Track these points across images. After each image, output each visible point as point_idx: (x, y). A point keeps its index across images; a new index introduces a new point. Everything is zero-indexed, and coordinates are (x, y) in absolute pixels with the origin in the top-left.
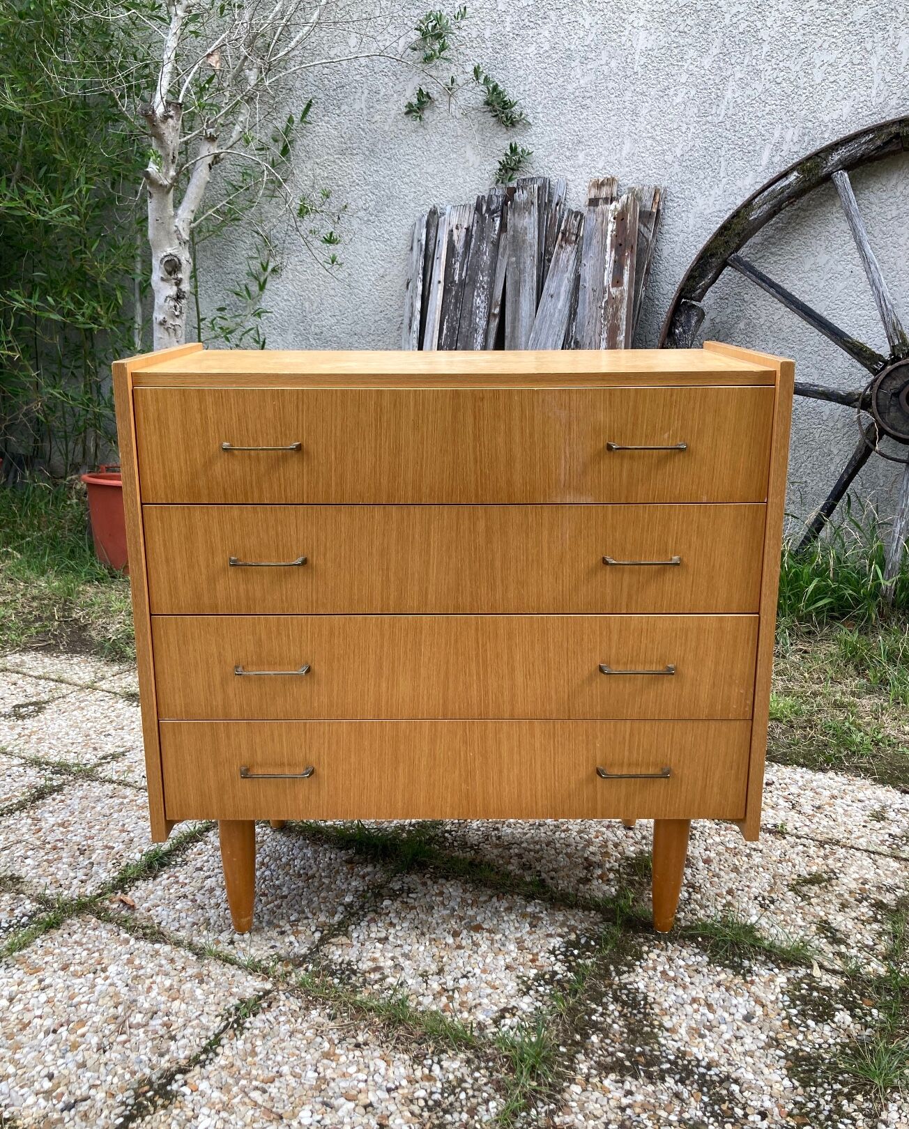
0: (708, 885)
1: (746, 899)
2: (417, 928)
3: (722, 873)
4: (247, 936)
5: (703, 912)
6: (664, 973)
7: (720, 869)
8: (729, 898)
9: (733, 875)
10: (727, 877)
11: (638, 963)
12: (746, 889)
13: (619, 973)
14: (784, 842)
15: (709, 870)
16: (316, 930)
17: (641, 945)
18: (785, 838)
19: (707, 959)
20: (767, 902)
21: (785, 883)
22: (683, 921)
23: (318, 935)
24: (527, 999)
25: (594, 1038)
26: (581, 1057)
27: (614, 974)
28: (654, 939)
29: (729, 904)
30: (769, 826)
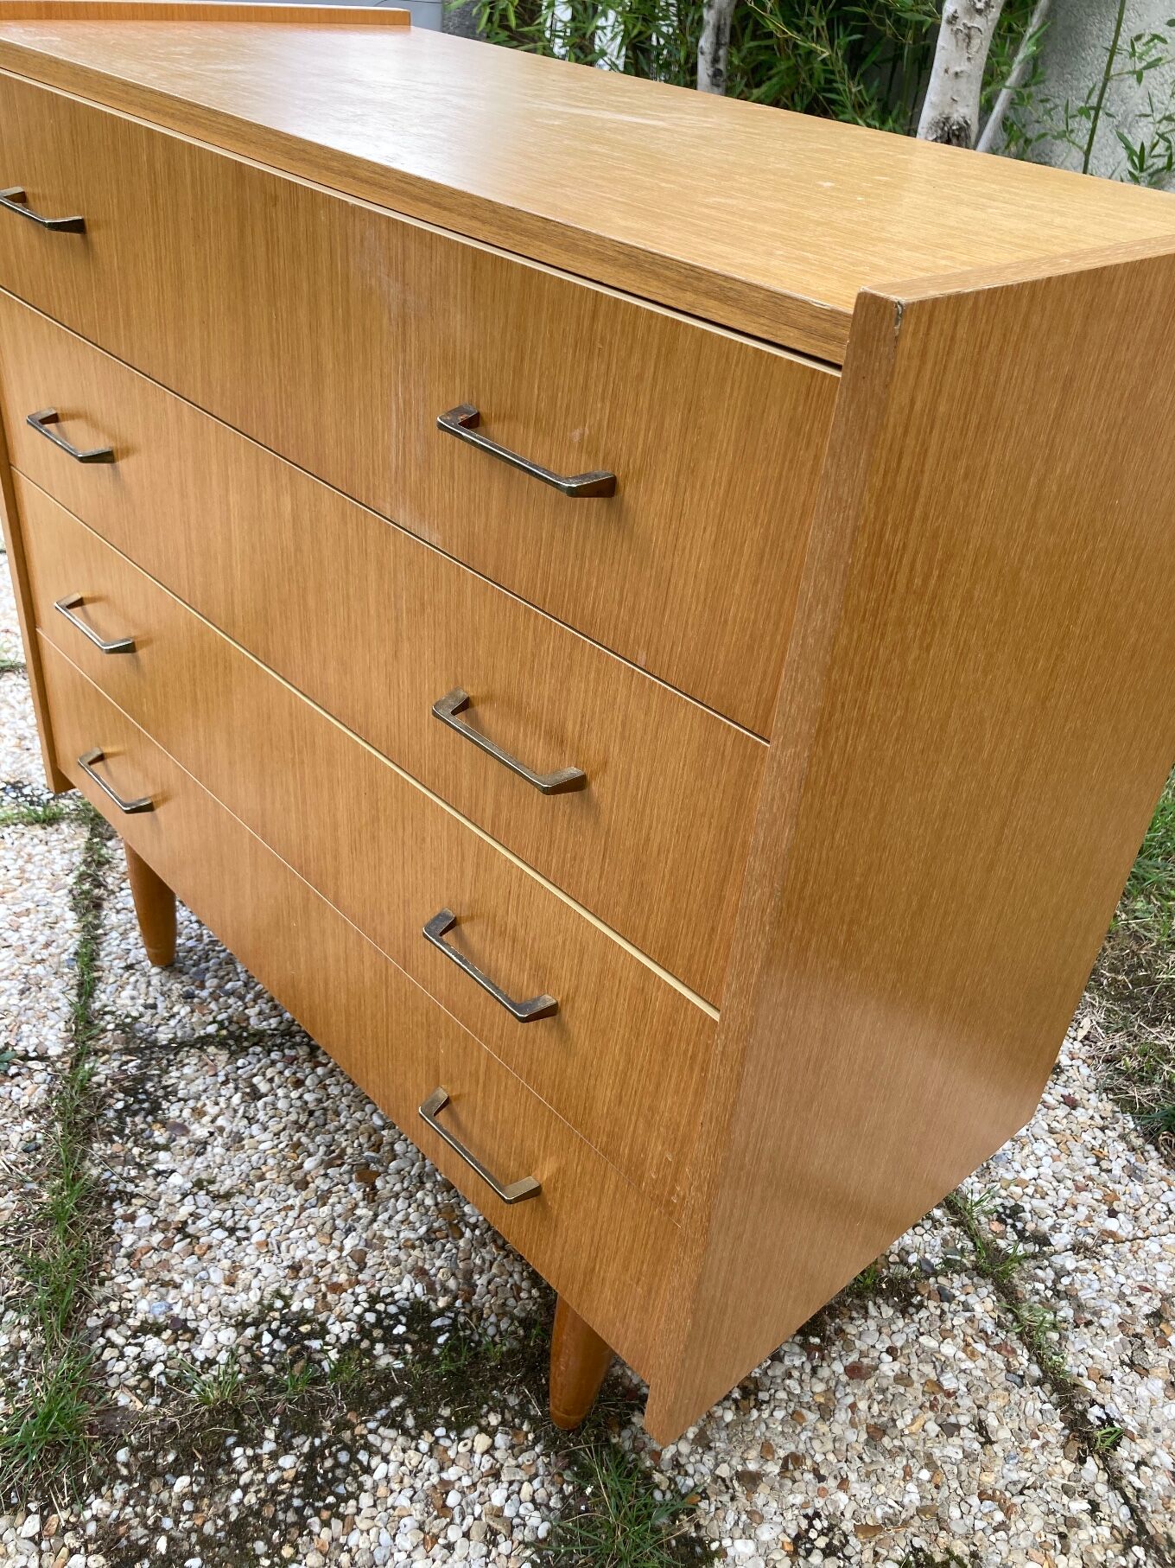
0: (779, 1414)
1: (798, 1499)
2: (311, 1113)
3: (842, 1416)
4: (155, 970)
5: (684, 1448)
6: (446, 1486)
7: (853, 1407)
8: (773, 1468)
9: (856, 1437)
10: (837, 1429)
11: (440, 1432)
12: (831, 1483)
13: (392, 1422)
14: (1068, 1467)
15: (830, 1392)
16: (221, 1023)
17: (501, 1407)
18: (1082, 1461)
19: (542, 1533)
20: (822, 1542)
21: (917, 1542)
22: (626, 1433)
23: (212, 1029)
24: (227, 1336)
25: (182, 1483)
26: (120, 1491)
27: (382, 1413)
28: (533, 1420)
29: (751, 1480)
30: (1094, 1413)
